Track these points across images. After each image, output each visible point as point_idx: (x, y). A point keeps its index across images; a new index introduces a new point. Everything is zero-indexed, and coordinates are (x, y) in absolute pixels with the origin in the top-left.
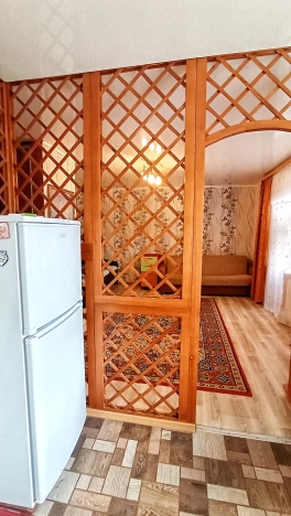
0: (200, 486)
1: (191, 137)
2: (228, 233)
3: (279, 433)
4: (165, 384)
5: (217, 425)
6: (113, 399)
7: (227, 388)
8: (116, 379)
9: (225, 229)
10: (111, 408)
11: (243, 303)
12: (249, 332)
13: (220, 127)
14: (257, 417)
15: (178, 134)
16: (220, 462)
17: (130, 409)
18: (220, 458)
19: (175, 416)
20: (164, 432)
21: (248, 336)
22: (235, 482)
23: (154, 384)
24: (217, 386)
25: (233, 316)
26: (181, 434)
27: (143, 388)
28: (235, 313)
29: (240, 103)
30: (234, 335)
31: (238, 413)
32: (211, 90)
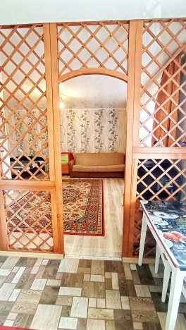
0: (56, 289)
1: (49, 77)
2: (113, 139)
3: (112, 255)
4: (44, 232)
5: (78, 254)
6: (14, 244)
7: (91, 232)
8: (15, 231)
9: (111, 136)
10: (14, 249)
11: (119, 181)
12: (116, 199)
13: (67, 71)
14: (102, 247)
15: (42, 75)
16: (72, 274)
17: (25, 249)
18: (73, 272)
19: (52, 251)
20: (44, 261)
21: (115, 202)
22: (77, 284)
23: (38, 232)
24: (85, 232)
25: (110, 190)
26: (54, 260)
27: (31, 236)
28: (112, 188)
29: (78, 56)
30: (107, 201)
31: (93, 246)
32: (61, 46)
